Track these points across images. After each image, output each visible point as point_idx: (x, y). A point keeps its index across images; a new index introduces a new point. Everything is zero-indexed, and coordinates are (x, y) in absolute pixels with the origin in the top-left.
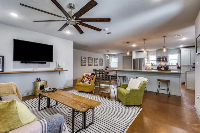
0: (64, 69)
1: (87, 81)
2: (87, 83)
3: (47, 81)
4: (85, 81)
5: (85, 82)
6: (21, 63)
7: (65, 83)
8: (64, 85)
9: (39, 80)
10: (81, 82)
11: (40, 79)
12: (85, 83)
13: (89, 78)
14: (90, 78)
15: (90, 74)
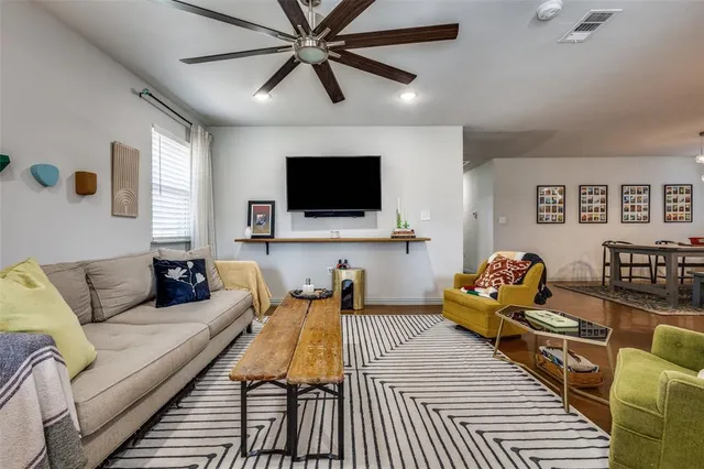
0: (419, 235)
1: (490, 285)
2: (484, 294)
3: (363, 272)
4: (482, 283)
5: (476, 290)
6: (307, 215)
7: (430, 286)
8: (427, 293)
9: (343, 265)
10: (462, 289)
11: (346, 261)
12: (477, 294)
13: (502, 275)
14: (504, 276)
15: (518, 257)
